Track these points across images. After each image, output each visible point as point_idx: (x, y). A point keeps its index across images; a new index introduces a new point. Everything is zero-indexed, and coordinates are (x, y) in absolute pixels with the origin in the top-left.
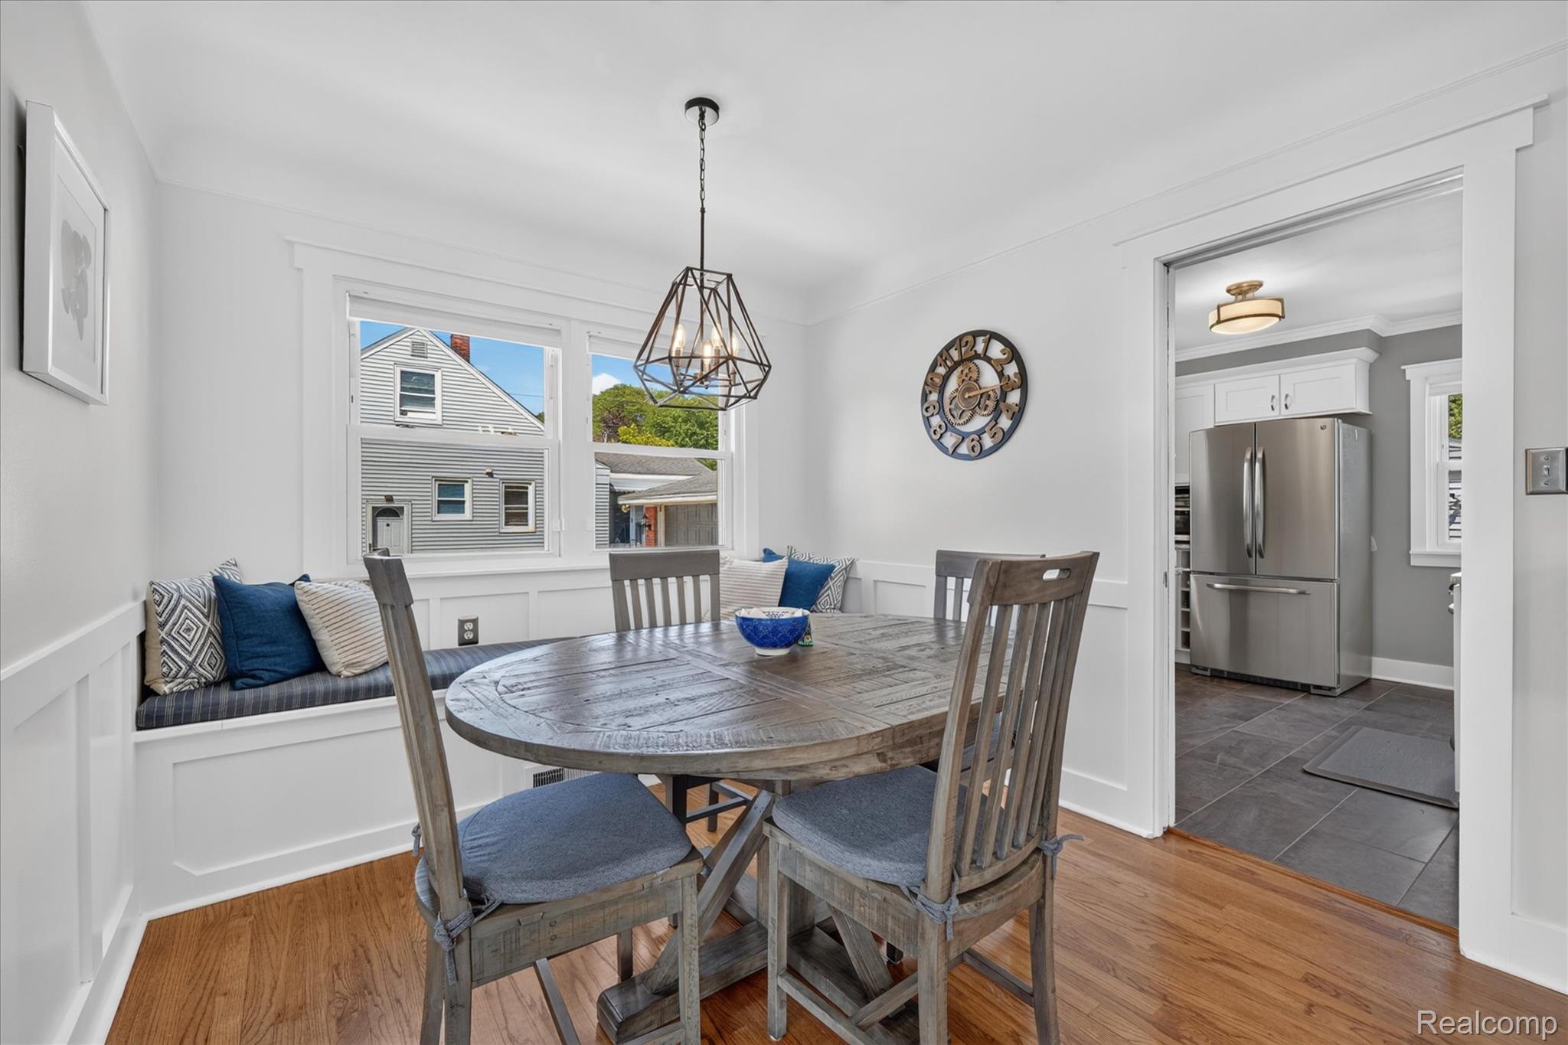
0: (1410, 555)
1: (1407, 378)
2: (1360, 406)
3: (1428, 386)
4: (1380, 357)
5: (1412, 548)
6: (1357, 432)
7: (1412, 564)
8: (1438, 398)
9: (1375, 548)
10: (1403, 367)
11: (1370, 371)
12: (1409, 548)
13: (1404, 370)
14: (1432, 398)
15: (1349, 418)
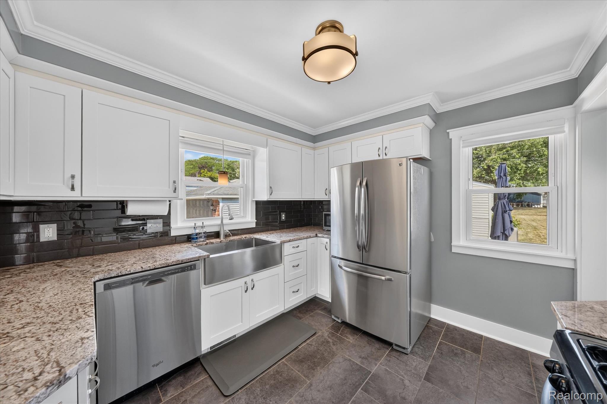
0: (451, 246)
1: (450, 138)
2: (425, 154)
3: (461, 142)
4: (436, 125)
5: (452, 242)
6: (424, 170)
7: (452, 251)
8: (467, 149)
9: (433, 240)
10: (448, 131)
11: (430, 133)
12: (451, 242)
13: (448, 133)
14: (464, 149)
15: (419, 160)
